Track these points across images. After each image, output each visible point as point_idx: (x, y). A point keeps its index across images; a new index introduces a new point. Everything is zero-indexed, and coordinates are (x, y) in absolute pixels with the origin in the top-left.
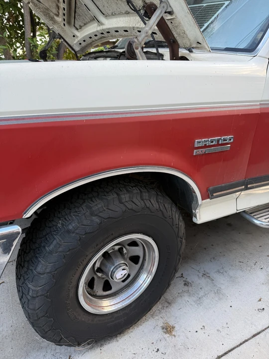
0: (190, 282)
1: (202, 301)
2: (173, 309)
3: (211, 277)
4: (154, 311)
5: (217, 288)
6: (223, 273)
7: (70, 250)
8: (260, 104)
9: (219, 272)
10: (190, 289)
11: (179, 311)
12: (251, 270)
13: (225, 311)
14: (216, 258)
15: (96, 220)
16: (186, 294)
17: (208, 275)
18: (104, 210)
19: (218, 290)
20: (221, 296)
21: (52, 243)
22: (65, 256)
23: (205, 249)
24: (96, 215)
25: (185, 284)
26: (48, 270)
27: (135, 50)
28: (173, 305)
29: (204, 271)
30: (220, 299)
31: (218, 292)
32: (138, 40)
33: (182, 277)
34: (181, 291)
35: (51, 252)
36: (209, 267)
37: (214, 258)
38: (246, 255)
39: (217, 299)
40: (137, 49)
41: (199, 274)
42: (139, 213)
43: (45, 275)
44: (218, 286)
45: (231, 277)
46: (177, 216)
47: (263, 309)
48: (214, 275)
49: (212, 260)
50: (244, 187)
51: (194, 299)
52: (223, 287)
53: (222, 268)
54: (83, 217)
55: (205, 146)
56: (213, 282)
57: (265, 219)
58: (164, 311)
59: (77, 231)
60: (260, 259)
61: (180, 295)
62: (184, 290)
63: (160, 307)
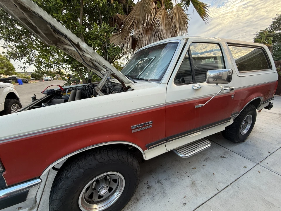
0: (151, 186)
1: (154, 199)
2: (139, 204)
3: (162, 183)
4: (129, 205)
5: (163, 190)
6: (168, 180)
7: (68, 187)
8: (166, 104)
9: (166, 179)
10: (150, 190)
11: (142, 205)
12: (183, 178)
13: (165, 205)
14: (166, 170)
15: (82, 170)
16: (147, 194)
17: (160, 181)
18: (86, 165)
19: (164, 191)
20: (165, 195)
21: (60, 184)
22: (66, 190)
23: (162, 165)
24: (82, 168)
25: (148, 188)
26: (58, 198)
27: (97, 92)
28: (140, 201)
29: (159, 179)
30: (164, 197)
31: (164, 193)
32: (98, 88)
33: (147, 183)
34: (145, 192)
35: (59, 189)
36: (162, 177)
37: (165, 171)
38: (181, 168)
39: (162, 197)
40: (98, 91)
41: (155, 181)
42: (106, 164)
43: (57, 200)
44: (164, 188)
45: (172, 182)
46: (131, 160)
47: (186, 203)
48: (163, 181)
49: (164, 172)
50: (166, 141)
51: (151, 197)
52: (167, 189)
53: (168, 177)
54: (75, 170)
55: (137, 128)
56: (162, 185)
57: (184, 153)
58: (134, 205)
59: (72, 177)
60: (189, 170)
61: (144, 194)
62: (147, 191)
63: (133, 202)
